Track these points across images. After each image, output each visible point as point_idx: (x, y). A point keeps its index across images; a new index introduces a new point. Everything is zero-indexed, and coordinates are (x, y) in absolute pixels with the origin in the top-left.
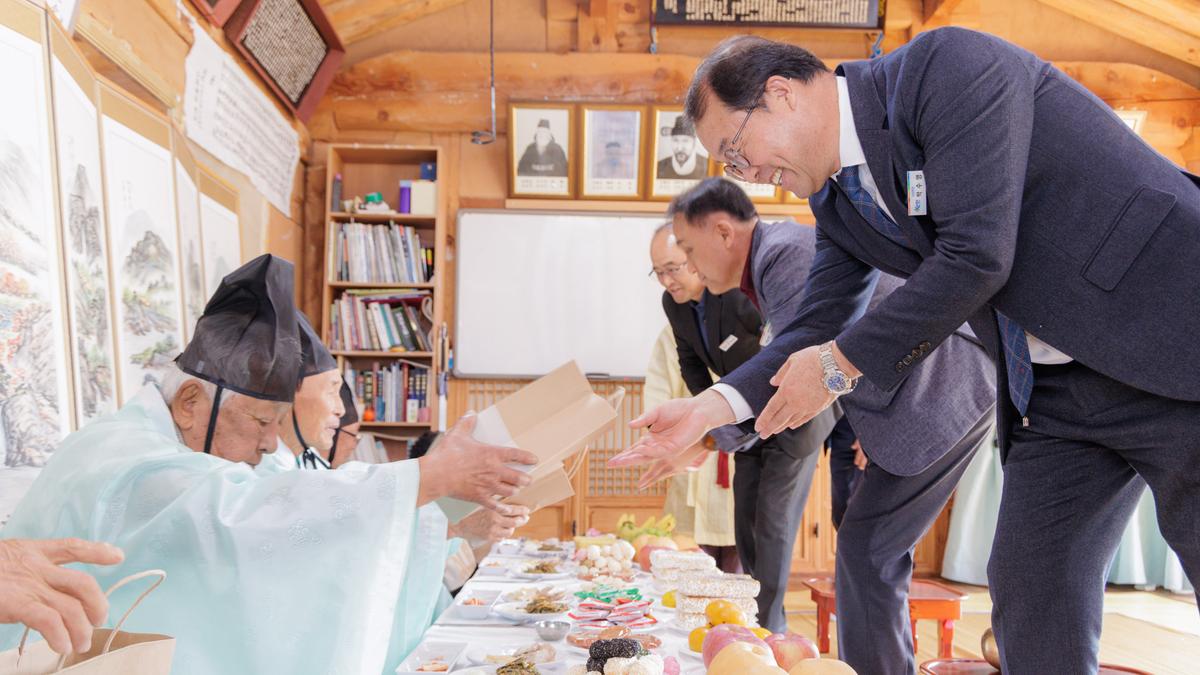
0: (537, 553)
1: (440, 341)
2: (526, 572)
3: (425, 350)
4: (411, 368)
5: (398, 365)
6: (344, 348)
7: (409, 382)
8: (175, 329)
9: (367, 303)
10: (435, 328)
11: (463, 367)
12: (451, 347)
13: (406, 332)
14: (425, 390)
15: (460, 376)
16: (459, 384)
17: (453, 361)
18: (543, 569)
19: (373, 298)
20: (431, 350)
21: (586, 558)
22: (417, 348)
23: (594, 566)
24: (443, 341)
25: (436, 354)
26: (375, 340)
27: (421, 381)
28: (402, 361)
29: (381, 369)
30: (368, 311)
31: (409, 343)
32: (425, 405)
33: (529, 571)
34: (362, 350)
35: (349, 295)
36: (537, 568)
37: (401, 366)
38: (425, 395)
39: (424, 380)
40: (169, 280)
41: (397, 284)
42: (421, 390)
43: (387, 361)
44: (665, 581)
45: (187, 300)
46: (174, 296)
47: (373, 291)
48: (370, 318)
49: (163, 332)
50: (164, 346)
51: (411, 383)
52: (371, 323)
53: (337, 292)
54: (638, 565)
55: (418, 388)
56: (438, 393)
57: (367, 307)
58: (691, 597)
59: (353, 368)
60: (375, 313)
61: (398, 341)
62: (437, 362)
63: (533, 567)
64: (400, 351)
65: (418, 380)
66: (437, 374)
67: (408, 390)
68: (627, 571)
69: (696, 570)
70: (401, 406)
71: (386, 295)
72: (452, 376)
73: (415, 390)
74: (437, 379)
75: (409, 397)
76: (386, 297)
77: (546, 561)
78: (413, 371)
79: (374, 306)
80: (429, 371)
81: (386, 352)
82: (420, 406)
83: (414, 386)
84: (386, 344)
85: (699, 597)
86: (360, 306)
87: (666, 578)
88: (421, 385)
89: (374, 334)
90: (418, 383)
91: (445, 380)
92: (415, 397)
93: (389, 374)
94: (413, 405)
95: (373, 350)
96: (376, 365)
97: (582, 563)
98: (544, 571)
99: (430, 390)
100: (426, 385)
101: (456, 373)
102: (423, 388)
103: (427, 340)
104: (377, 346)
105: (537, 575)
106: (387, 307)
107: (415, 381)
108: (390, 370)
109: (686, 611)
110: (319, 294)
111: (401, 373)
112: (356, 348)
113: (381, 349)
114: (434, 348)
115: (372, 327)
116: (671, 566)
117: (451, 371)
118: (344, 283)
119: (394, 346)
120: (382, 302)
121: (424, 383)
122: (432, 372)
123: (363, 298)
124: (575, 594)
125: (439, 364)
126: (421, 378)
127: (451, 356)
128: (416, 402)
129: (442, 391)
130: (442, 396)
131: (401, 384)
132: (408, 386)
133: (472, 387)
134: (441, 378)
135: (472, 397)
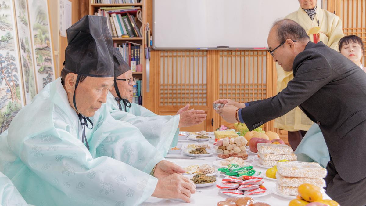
0: (196, 139)
1: (146, 32)
2: (191, 153)
3: (139, 37)
4: (132, 45)
5: (125, 44)
7: (131, 52)
8: (11, 29)
9: (110, 14)
10: (143, 26)
11: (158, 44)
12: (151, 35)
13: (129, 28)
14: (139, 56)
15: (156, 49)
16: (155, 53)
17: (152, 42)
18: (200, 150)
19: (113, 11)
20: (142, 37)
21: (222, 145)
22: (135, 35)
23: (226, 149)
24: (147, 32)
25: (144, 38)
26: (114, 32)
27: (137, 52)
28: (127, 42)
29: (118, 46)
30: (111, 18)
31: (131, 33)
32: (139, 64)
33: (192, 152)
35: (101, 10)
36: (197, 150)
37: (127, 45)
38: (139, 58)
39: (138, 51)
40: (7, 4)
41: (124, 4)
42: (137, 56)
43: (120, 43)
44: (266, 160)
45: (18, 14)
46: (11, 12)
47: (113, 8)
48: (112, 21)
49: (5, 31)
50: (5, 38)
51: (132, 53)
52: (112, 24)
53: (96, 9)
54: (248, 147)
55: (136, 55)
56: (145, 57)
57: (110, 16)
58: (286, 177)
60: (114, 18)
61: (125, 32)
62: (144, 42)
63: (194, 149)
64: (127, 37)
65: (136, 51)
66: (145, 48)
67: (131, 56)
68: (243, 152)
69: (283, 154)
71: (119, 10)
72: (152, 49)
73: (134, 56)
74: (145, 51)
75: (131, 60)
76: (119, 11)
77: (201, 144)
78: (133, 47)
79: (113, 15)
80: (141, 47)
81: (120, 38)
82: (137, 64)
83: (134, 54)
84: (120, 34)
85: (291, 177)
86: (107, 15)
87: (267, 159)
88: (137, 54)
89: (114, 29)
90: (136, 53)
91: (149, 51)
92: (134, 59)
93: (122, 49)
94: (133, 64)
95: (114, 37)
96: (116, 44)
97: (220, 148)
98: (200, 152)
99: (142, 56)
100: (139, 54)
101: (154, 47)
102: (138, 55)
103: (139, 32)
104: (115, 35)
105: (197, 155)
106: (120, 15)
107: (134, 52)
108: (122, 47)
109: (284, 185)
110: (87, 10)
111: (127, 48)
113: (118, 36)
114: (143, 35)
115: (113, 25)
116: (269, 152)
117: (152, 46)
118: (99, 4)
119: (123, 35)
120: (117, 13)
121: (138, 53)
122: (142, 47)
123: (108, 11)
124: (219, 170)
125: (146, 43)
126: (137, 50)
127: (151, 39)
128: (135, 62)
129: (147, 57)
130: (148, 60)
131: (127, 54)
132: (131, 54)
133: (162, 54)
134: (147, 50)
135: (162, 59)
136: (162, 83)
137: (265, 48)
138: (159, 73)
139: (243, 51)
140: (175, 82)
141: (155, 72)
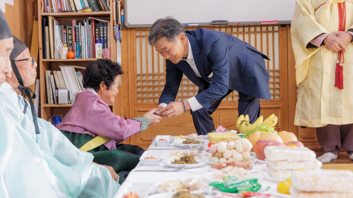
0: (182, 145)
1: (114, 3)
2: (173, 163)
3: (105, 10)
4: (96, 22)
5: (87, 20)
6: (52, 11)
7: (95, 31)
11: (132, 20)
12: (122, 8)
14: (107, 37)
15: (130, 27)
16: (129, 32)
17: (124, 17)
18: (186, 160)
20: (109, 10)
21: (217, 151)
22: (100, 9)
23: (222, 157)
24: (117, 4)
25: (112, 12)
26: (72, 4)
27: (103, 31)
28: (90, 18)
29: (78, 24)
31: (95, 6)
32: (107, 47)
33: (176, 162)
34: (65, 11)
36: (182, 159)
37: (90, 22)
38: (107, 39)
39: (105, 30)
42: (104, 37)
43: (81, 19)
44: (277, 170)
51: (97, 33)
54: (254, 153)
55: (102, 35)
56: (115, 38)
59: (60, 24)
61: (87, 5)
62: (113, 18)
63: (178, 158)
64: (89, 12)
65: (101, 30)
66: (114, 26)
67: (96, 37)
68: (247, 160)
69: (301, 161)
70: (91, 48)
72: (124, 27)
73: (100, 37)
74: (114, 29)
75: (96, 42)
77: (188, 152)
78: (97, 24)
80: (108, 24)
81: (79, 13)
82: (104, 47)
83: (99, 34)
84: (79, 7)
85: (311, 192)
87: (278, 168)
88: (103, 34)
90: (102, 32)
91: (119, 29)
92: (100, 41)
93: (83, 27)
94: (99, 47)
95: (72, 11)
96: (74, 22)
97: (214, 155)
98: (187, 162)
99: (110, 36)
100: (107, 34)
101: (126, 25)
102: (105, 35)
103: (106, 4)
104: (74, 9)
105: (182, 165)
107: (99, 31)
108: (83, 25)
111: (90, 25)
112: (61, 11)
113: (77, 11)
114: (111, 8)
116: (281, 159)
117: (123, 23)
119: (84, 8)
121: (105, 32)
122: (111, 24)
124: (210, 185)
125: (115, 19)
126: (103, 29)
127: (122, 14)
128: (101, 45)
129: (118, 37)
130: (118, 41)
131: (91, 33)
132: (95, 34)
133: (138, 34)
134: (116, 29)
135: (138, 40)
136: (139, 72)
137: (276, 21)
138: (134, 59)
139: (247, 26)
140: (156, 71)
141: (129, 57)
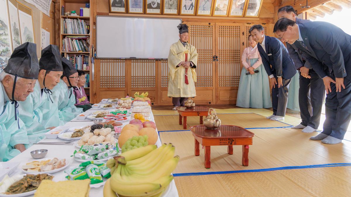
0: (110, 102)
1: (92, 49)
2: (103, 107)
3: (88, 52)
4: (84, 56)
5: (80, 55)
6: (66, 51)
7: (84, 59)
8: (9, 46)
9: (72, 39)
10: (90, 46)
11: (99, 55)
12: (95, 51)
13: (83, 47)
14: (88, 62)
16: (98, 60)
17: (96, 54)
19: (74, 38)
21: (120, 103)
22: (86, 51)
24: (93, 49)
25: (90, 52)
26: (75, 49)
27: (87, 60)
29: (76, 56)
30: (73, 41)
31: (84, 50)
34: (71, 51)
35: (67, 37)
36: (107, 106)
37: (82, 56)
40: (6, 33)
41: (80, 35)
42: (87, 62)
43: (78, 54)
45: (13, 38)
46: (9, 37)
47: (73, 36)
48: (73, 43)
49: (5, 47)
50: (5, 50)
52: (73, 44)
53: (64, 37)
56: (91, 62)
57: (72, 41)
59: (69, 56)
60: (74, 42)
61: (81, 49)
62: (91, 54)
64: (81, 52)
66: (91, 57)
67: (84, 62)
70: (82, 66)
71: (77, 37)
72: (96, 58)
73: (85, 62)
75: (84, 63)
76: (77, 38)
77: (111, 104)
79: (74, 40)
80: (89, 57)
81: (77, 52)
82: (87, 66)
83: (85, 61)
84: (77, 50)
86: (70, 40)
88: (87, 61)
92: (85, 63)
94: (85, 65)
95: (74, 51)
96: (75, 55)
98: (109, 107)
99: (90, 62)
101: (97, 57)
103: (88, 49)
104: (75, 50)
105: (106, 108)
106: (77, 40)
107: (85, 59)
108: (79, 57)
110: (59, 37)
112: (70, 51)
113: (76, 51)
114: (90, 51)
115: (74, 45)
116: (137, 105)
117: (95, 56)
118: (66, 34)
119: (79, 50)
120: (76, 39)
123: (71, 38)
125: (92, 55)
126: (87, 59)
128: (86, 65)
129: (92, 62)
130: (93, 64)
131: (82, 60)
132: (84, 61)
133: (101, 61)
134: (92, 59)
135: (101, 63)
136: (101, 75)
138: (99, 71)
139: (143, 60)
140: (108, 75)
